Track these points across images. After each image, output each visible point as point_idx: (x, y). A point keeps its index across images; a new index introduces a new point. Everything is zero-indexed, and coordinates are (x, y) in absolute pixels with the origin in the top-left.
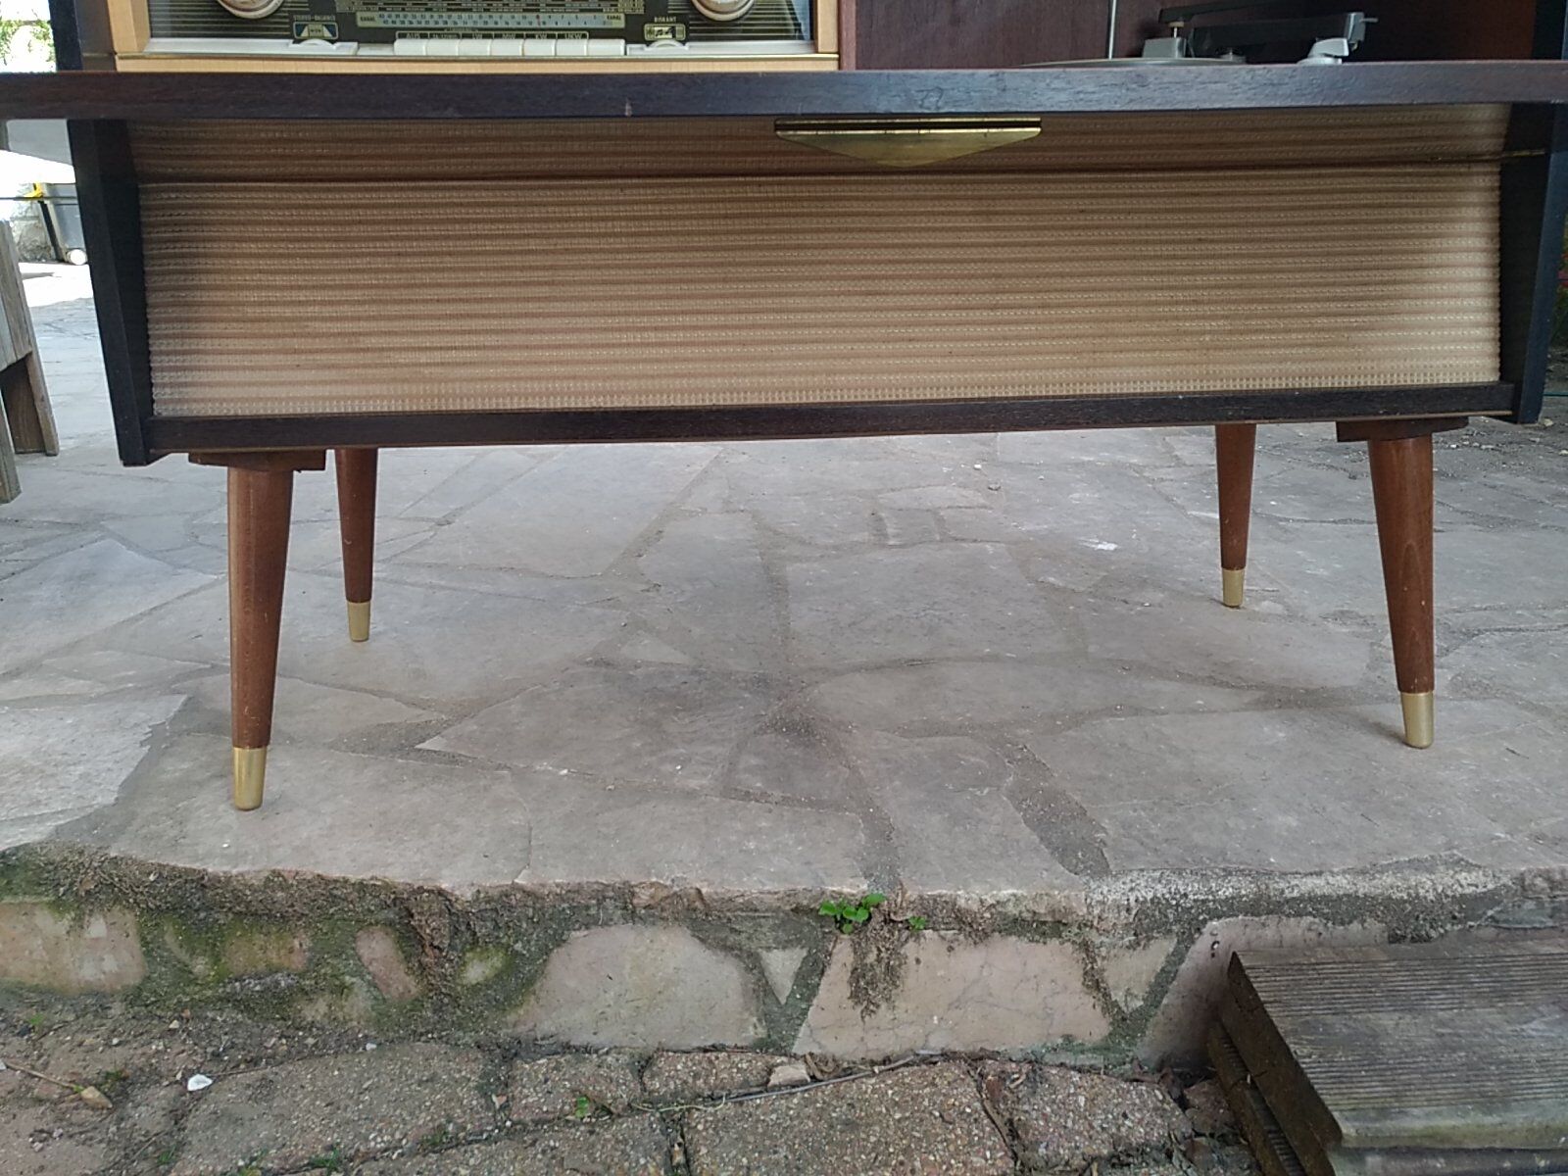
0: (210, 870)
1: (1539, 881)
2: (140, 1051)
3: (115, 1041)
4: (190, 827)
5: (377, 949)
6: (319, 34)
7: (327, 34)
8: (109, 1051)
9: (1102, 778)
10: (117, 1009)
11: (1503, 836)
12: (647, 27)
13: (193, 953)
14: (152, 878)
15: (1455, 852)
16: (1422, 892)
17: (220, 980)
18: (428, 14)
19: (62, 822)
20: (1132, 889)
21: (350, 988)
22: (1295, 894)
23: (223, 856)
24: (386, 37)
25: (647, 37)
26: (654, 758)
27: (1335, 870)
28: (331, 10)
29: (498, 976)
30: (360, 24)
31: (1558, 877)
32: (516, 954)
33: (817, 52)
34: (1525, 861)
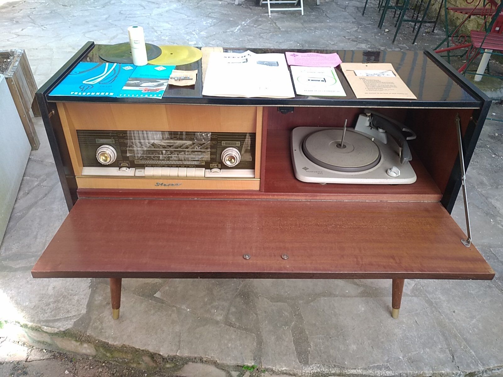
0: (110, 343)
1: (404, 375)
2: (97, 371)
3: (91, 367)
4: (104, 325)
5: (147, 359)
6: (125, 165)
7: (127, 165)
8: (90, 370)
9: (315, 325)
10: (91, 358)
11: (401, 358)
12: (211, 165)
13: (107, 352)
14: (97, 342)
15: (388, 364)
16: (377, 375)
17: (113, 357)
18: (153, 161)
19: (75, 320)
20: (312, 370)
21: (141, 363)
22: (349, 373)
23: (112, 338)
24: (143, 166)
25: (211, 167)
26: (210, 306)
27: (359, 368)
28: (128, 160)
29: (173, 367)
30: (136, 163)
31: (409, 374)
32: (177, 365)
33: (254, 178)
34: (402, 369)
